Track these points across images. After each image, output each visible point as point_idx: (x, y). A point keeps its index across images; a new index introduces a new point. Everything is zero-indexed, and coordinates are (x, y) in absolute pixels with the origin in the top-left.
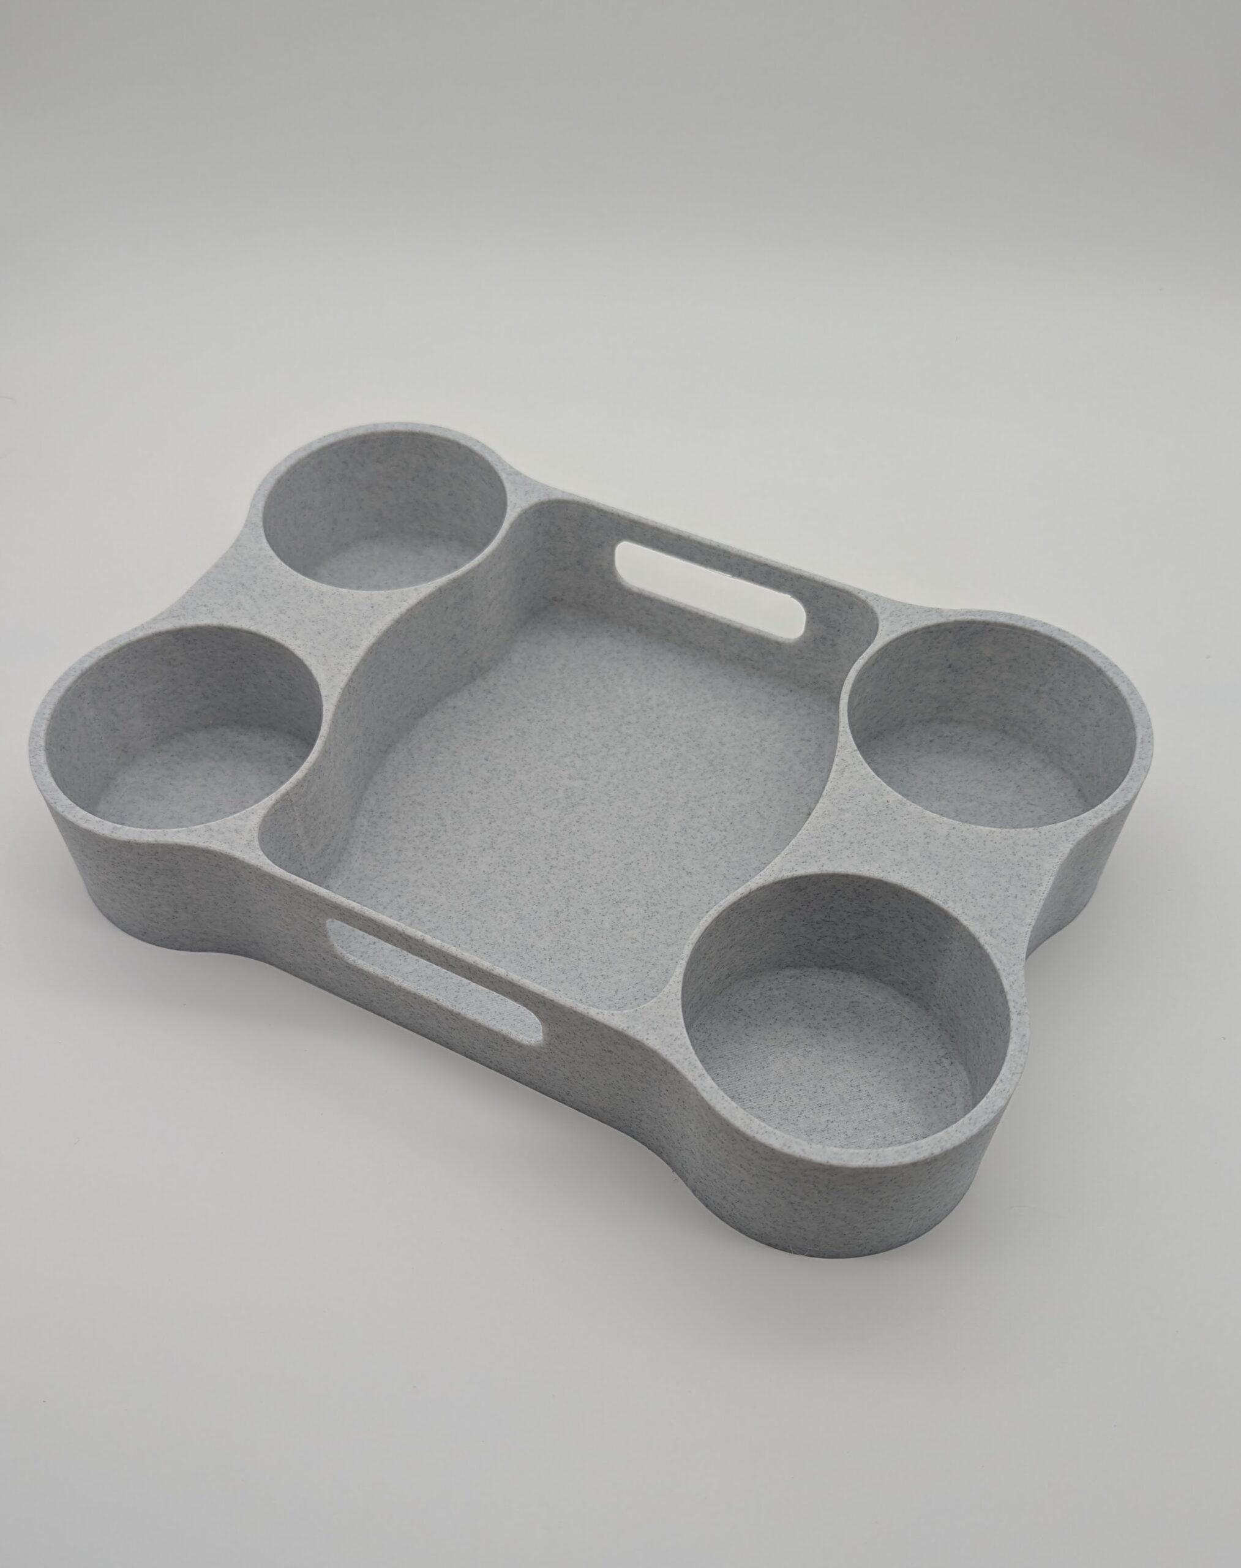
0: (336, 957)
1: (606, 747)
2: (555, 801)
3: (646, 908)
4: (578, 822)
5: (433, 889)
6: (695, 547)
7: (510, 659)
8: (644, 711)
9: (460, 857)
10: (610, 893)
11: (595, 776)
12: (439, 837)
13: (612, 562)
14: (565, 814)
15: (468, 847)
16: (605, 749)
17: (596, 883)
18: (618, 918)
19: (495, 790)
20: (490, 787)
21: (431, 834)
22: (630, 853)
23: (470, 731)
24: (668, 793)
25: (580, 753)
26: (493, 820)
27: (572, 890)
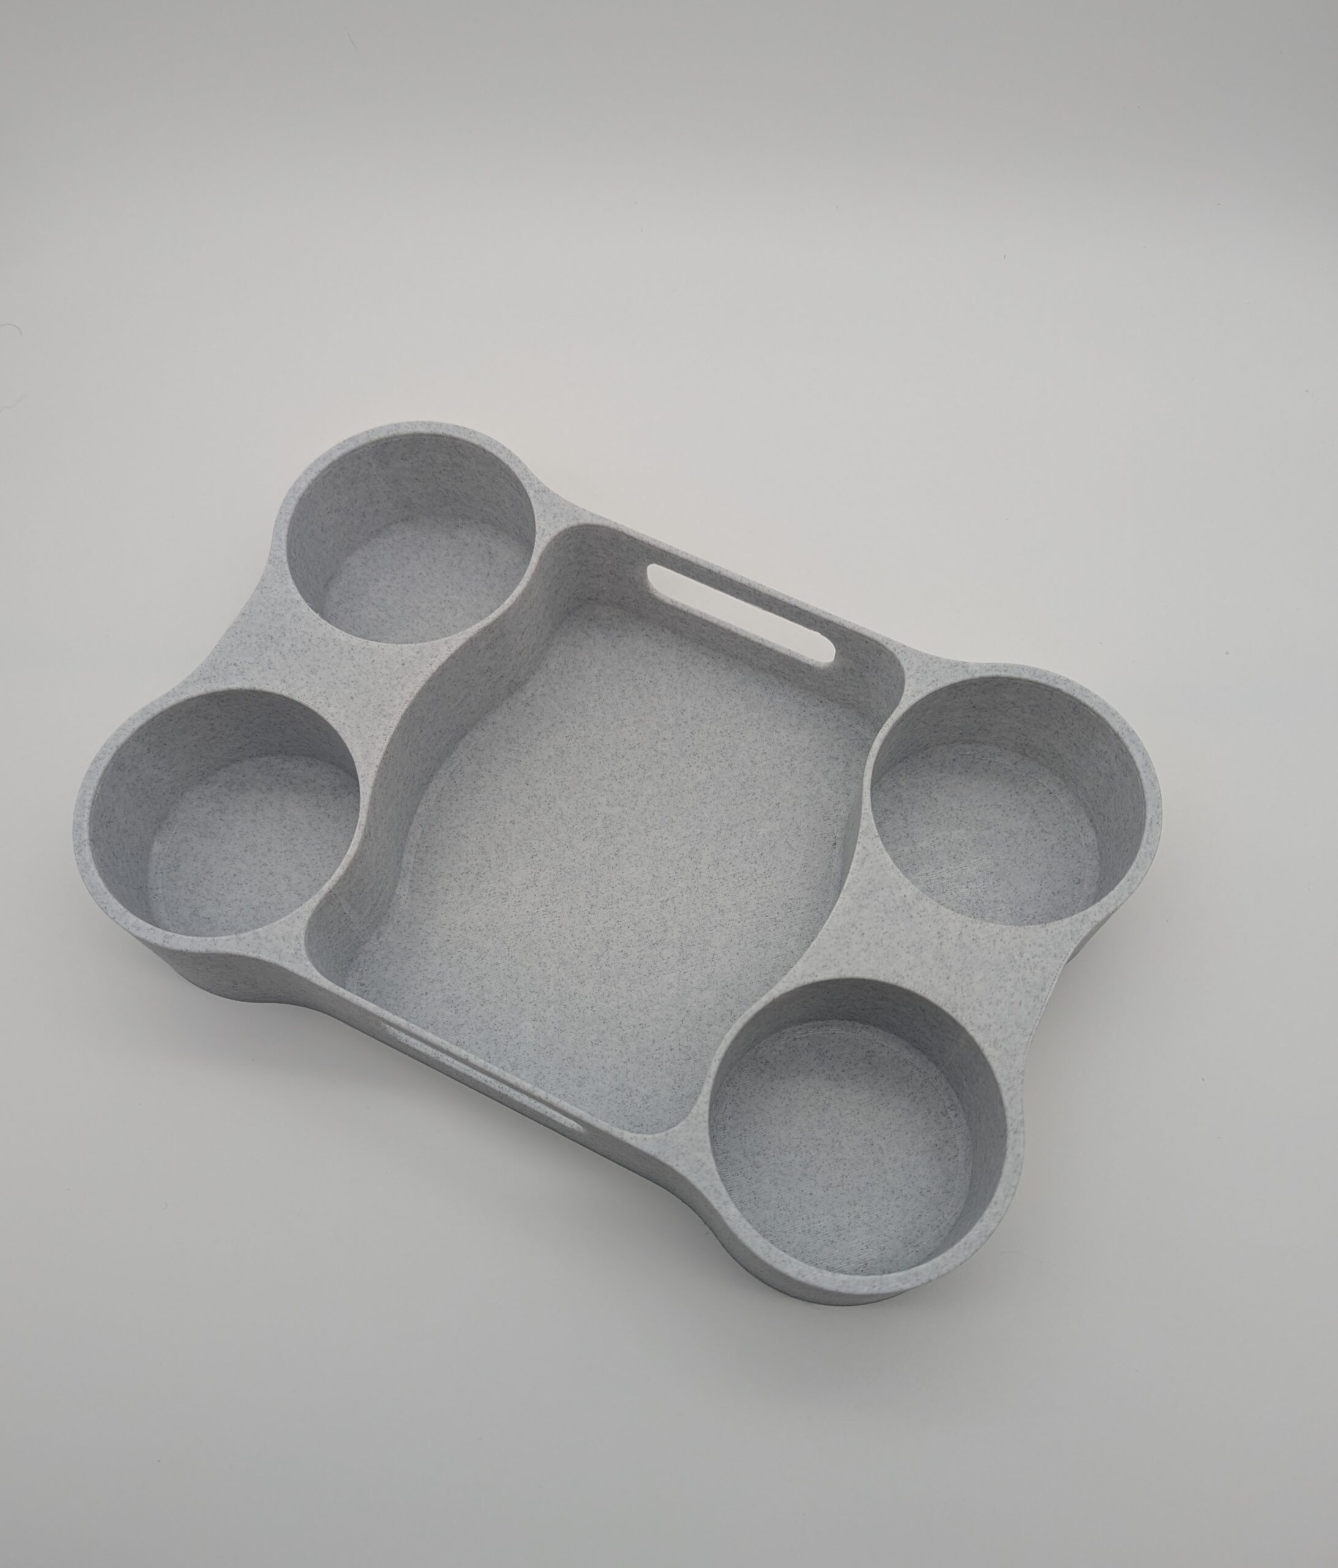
1: (643, 768)
2: (594, 831)
3: (680, 950)
4: (616, 855)
5: (480, 933)
6: (725, 581)
8: (680, 725)
9: (504, 897)
10: (647, 934)
11: (632, 801)
12: (484, 874)
13: (645, 576)
14: (604, 846)
15: (512, 884)
16: (641, 770)
17: (634, 924)
18: (655, 962)
19: (536, 819)
20: (531, 816)
21: (476, 871)
22: (666, 889)
23: (510, 750)
24: (701, 821)
25: (618, 776)
26: (535, 854)
27: (611, 932)
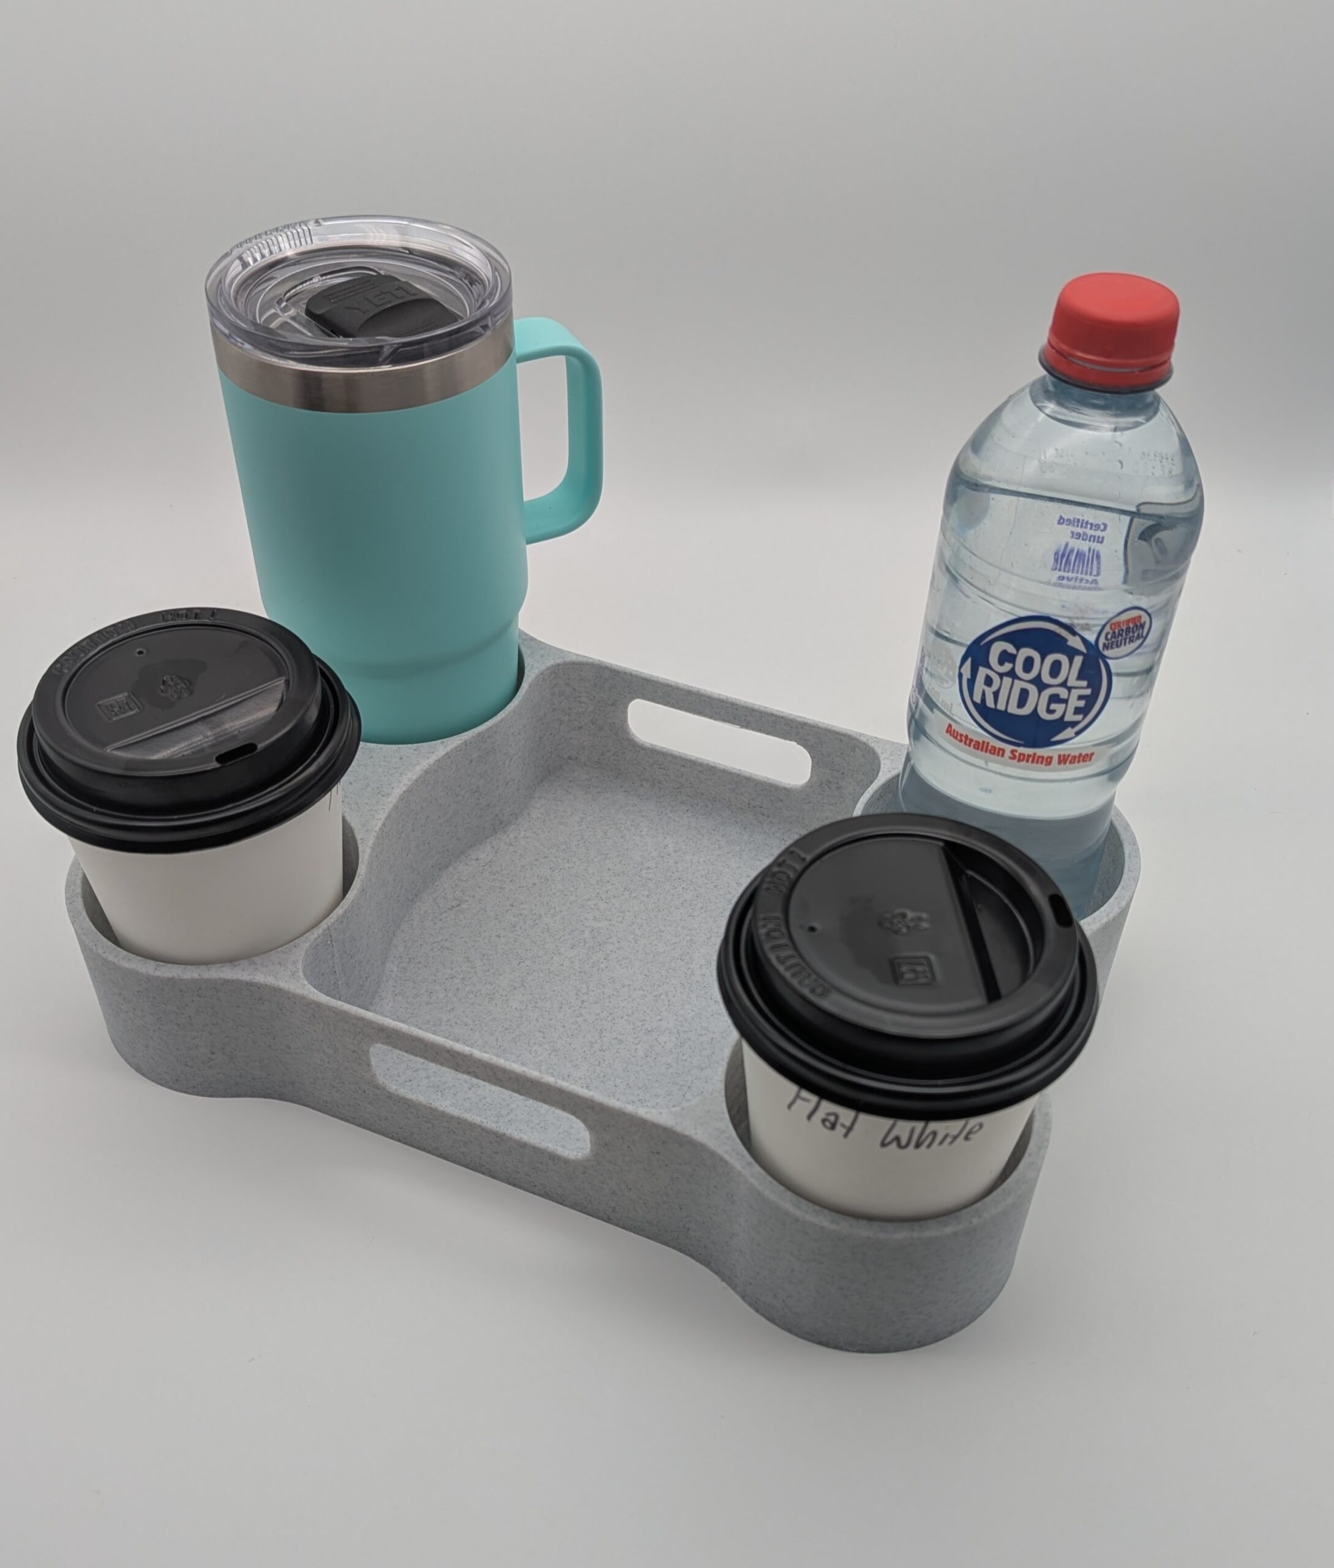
0: (377, 1087)
4: (605, 959)
6: (705, 701)
7: (529, 814)
8: (662, 857)
9: (491, 997)
10: (641, 1023)
11: (619, 916)
12: (470, 978)
13: (625, 720)
14: (593, 953)
15: (499, 986)
16: (626, 892)
17: (628, 1015)
18: (651, 1047)
19: (522, 933)
20: (517, 931)
21: (461, 977)
27: (604, 1022)
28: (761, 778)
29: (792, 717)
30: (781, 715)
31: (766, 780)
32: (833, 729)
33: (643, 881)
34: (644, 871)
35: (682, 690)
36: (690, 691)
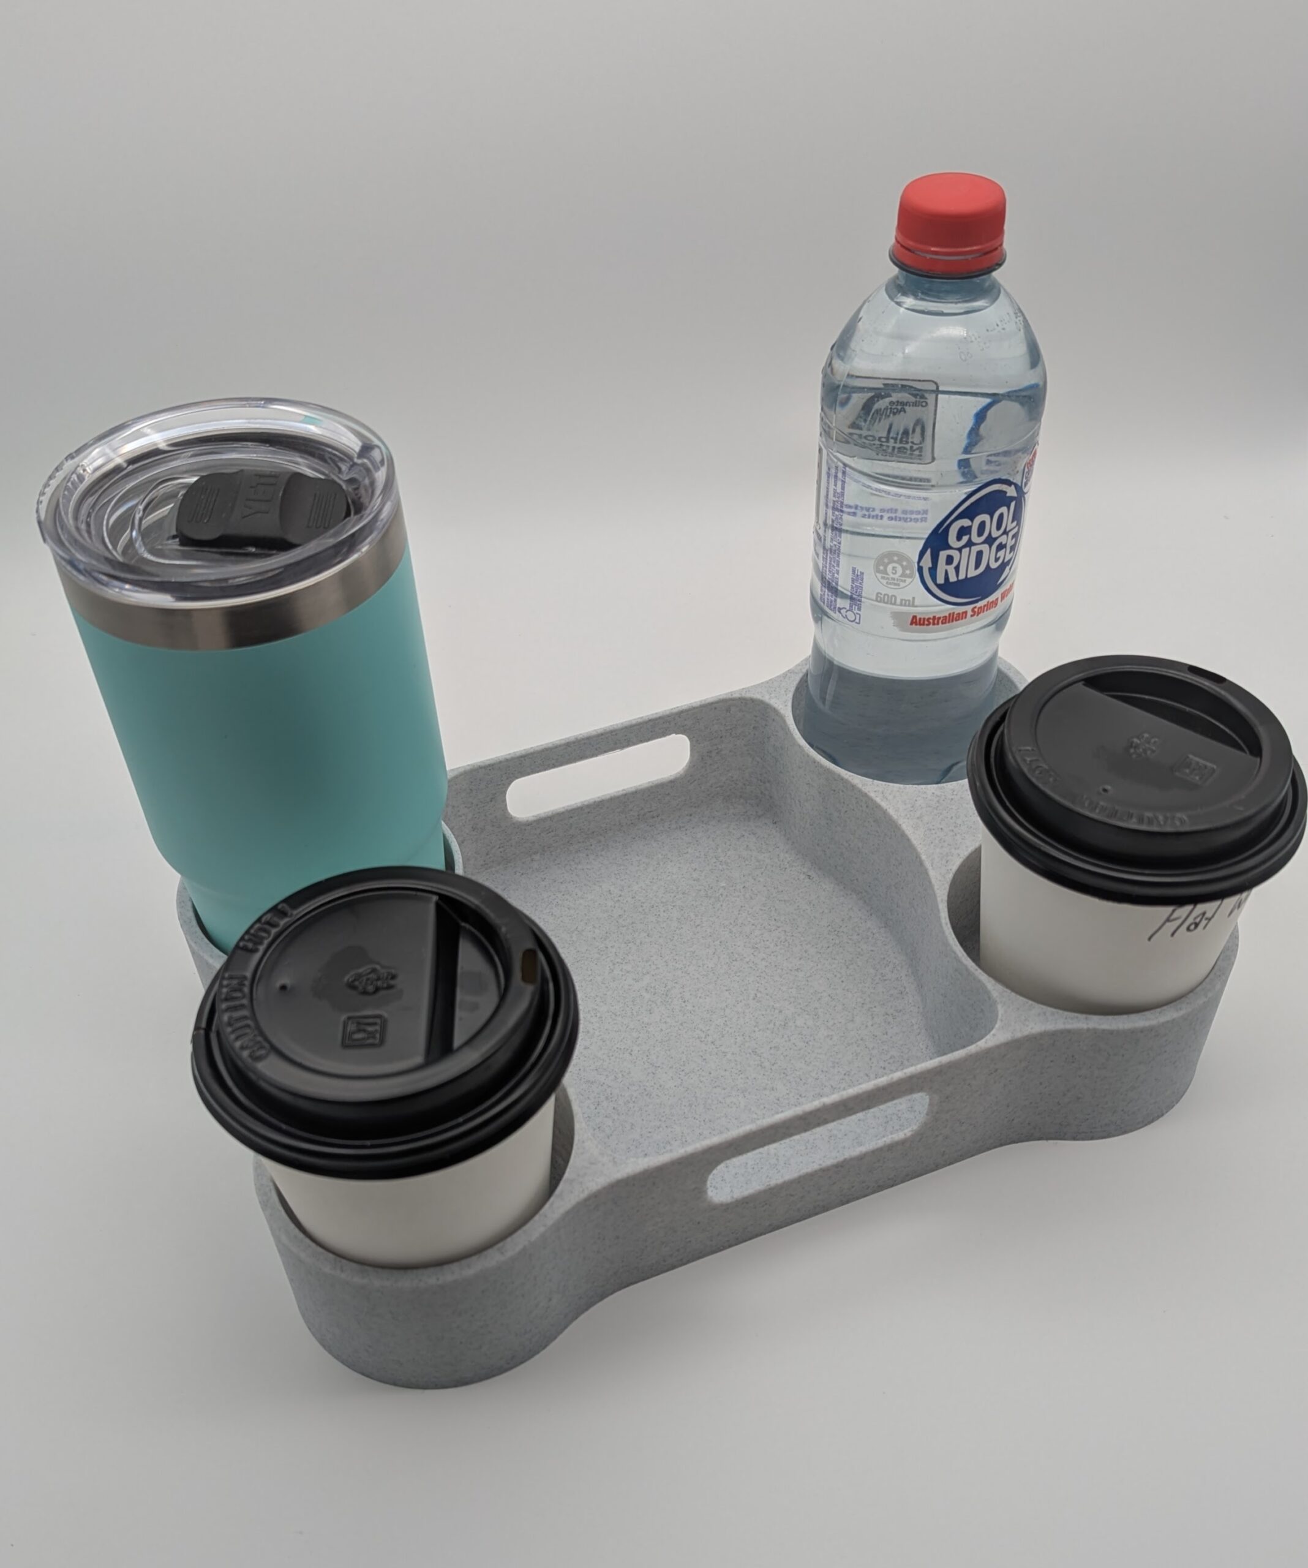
6: (585, 744)
13: (504, 810)
28: (647, 785)
29: (668, 713)
30: (658, 716)
31: (651, 784)
32: (707, 702)
33: (630, 927)
34: (620, 921)
35: (560, 746)
36: (568, 743)
